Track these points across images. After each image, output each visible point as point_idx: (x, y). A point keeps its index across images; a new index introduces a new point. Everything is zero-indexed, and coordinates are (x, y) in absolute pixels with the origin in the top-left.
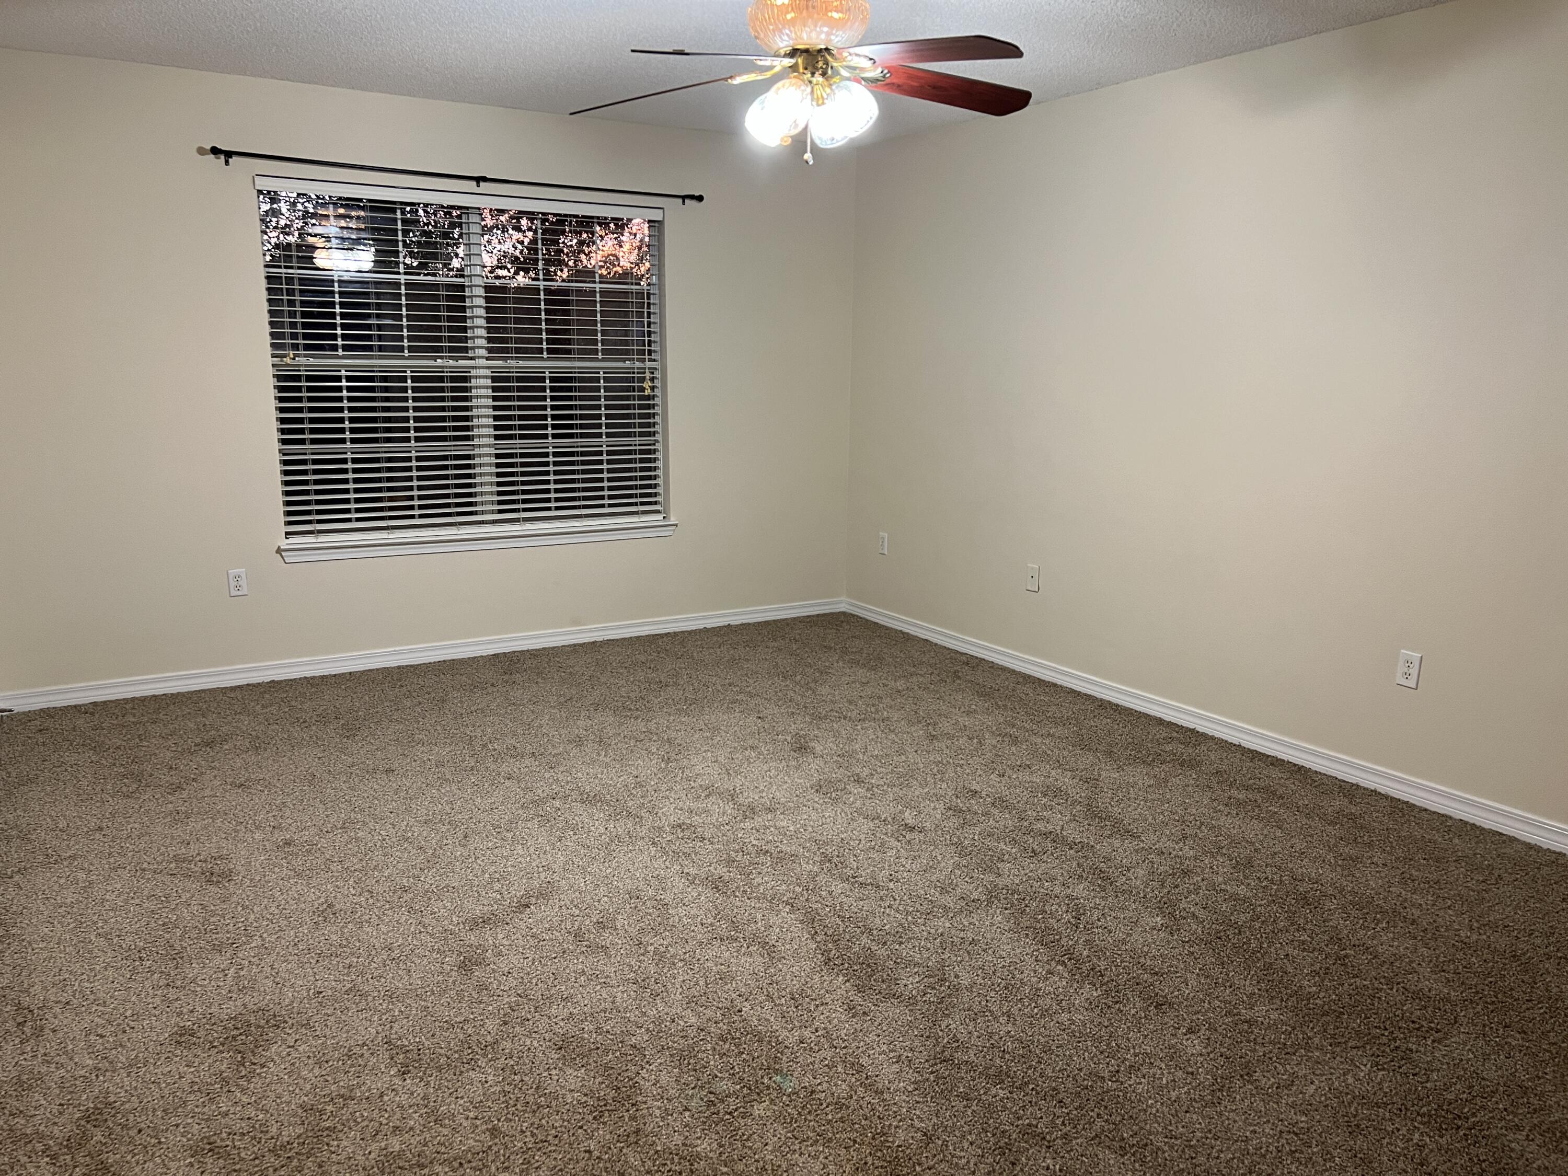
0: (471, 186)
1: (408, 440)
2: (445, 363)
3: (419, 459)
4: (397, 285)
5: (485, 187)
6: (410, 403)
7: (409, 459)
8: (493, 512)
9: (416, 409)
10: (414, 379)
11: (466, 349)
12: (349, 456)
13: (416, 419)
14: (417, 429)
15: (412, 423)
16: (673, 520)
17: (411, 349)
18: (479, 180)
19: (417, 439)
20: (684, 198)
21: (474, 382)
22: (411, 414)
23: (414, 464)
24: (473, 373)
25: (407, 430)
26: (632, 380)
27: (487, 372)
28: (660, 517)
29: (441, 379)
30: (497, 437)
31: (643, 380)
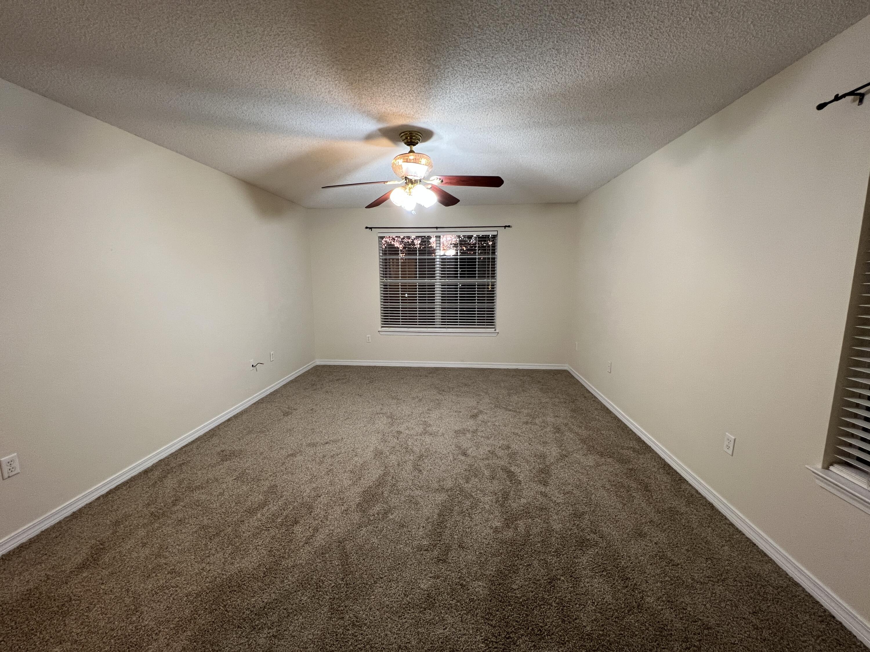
0: (435, 230)
1: (416, 303)
2: (427, 281)
3: (419, 308)
4: (416, 259)
5: (439, 230)
6: (418, 292)
7: (416, 308)
8: (440, 325)
9: (419, 294)
10: (419, 286)
11: (434, 277)
12: (400, 307)
13: (419, 297)
14: (419, 300)
15: (418, 298)
16: (497, 331)
17: (419, 277)
18: (437, 228)
19: (419, 303)
20: (505, 227)
21: (436, 286)
22: (418, 295)
23: (418, 309)
24: (436, 284)
25: (416, 300)
26: (485, 285)
27: (440, 284)
28: (493, 330)
29: (425, 286)
30: (442, 303)
31: (488, 285)
